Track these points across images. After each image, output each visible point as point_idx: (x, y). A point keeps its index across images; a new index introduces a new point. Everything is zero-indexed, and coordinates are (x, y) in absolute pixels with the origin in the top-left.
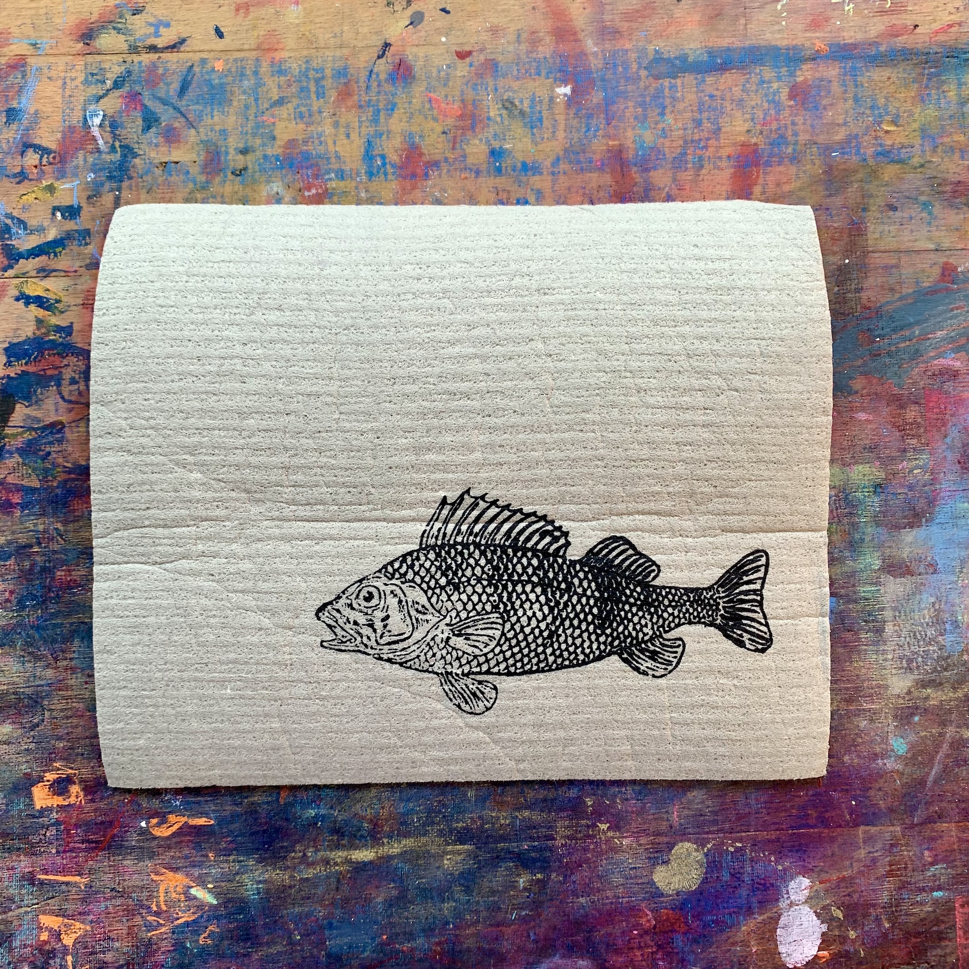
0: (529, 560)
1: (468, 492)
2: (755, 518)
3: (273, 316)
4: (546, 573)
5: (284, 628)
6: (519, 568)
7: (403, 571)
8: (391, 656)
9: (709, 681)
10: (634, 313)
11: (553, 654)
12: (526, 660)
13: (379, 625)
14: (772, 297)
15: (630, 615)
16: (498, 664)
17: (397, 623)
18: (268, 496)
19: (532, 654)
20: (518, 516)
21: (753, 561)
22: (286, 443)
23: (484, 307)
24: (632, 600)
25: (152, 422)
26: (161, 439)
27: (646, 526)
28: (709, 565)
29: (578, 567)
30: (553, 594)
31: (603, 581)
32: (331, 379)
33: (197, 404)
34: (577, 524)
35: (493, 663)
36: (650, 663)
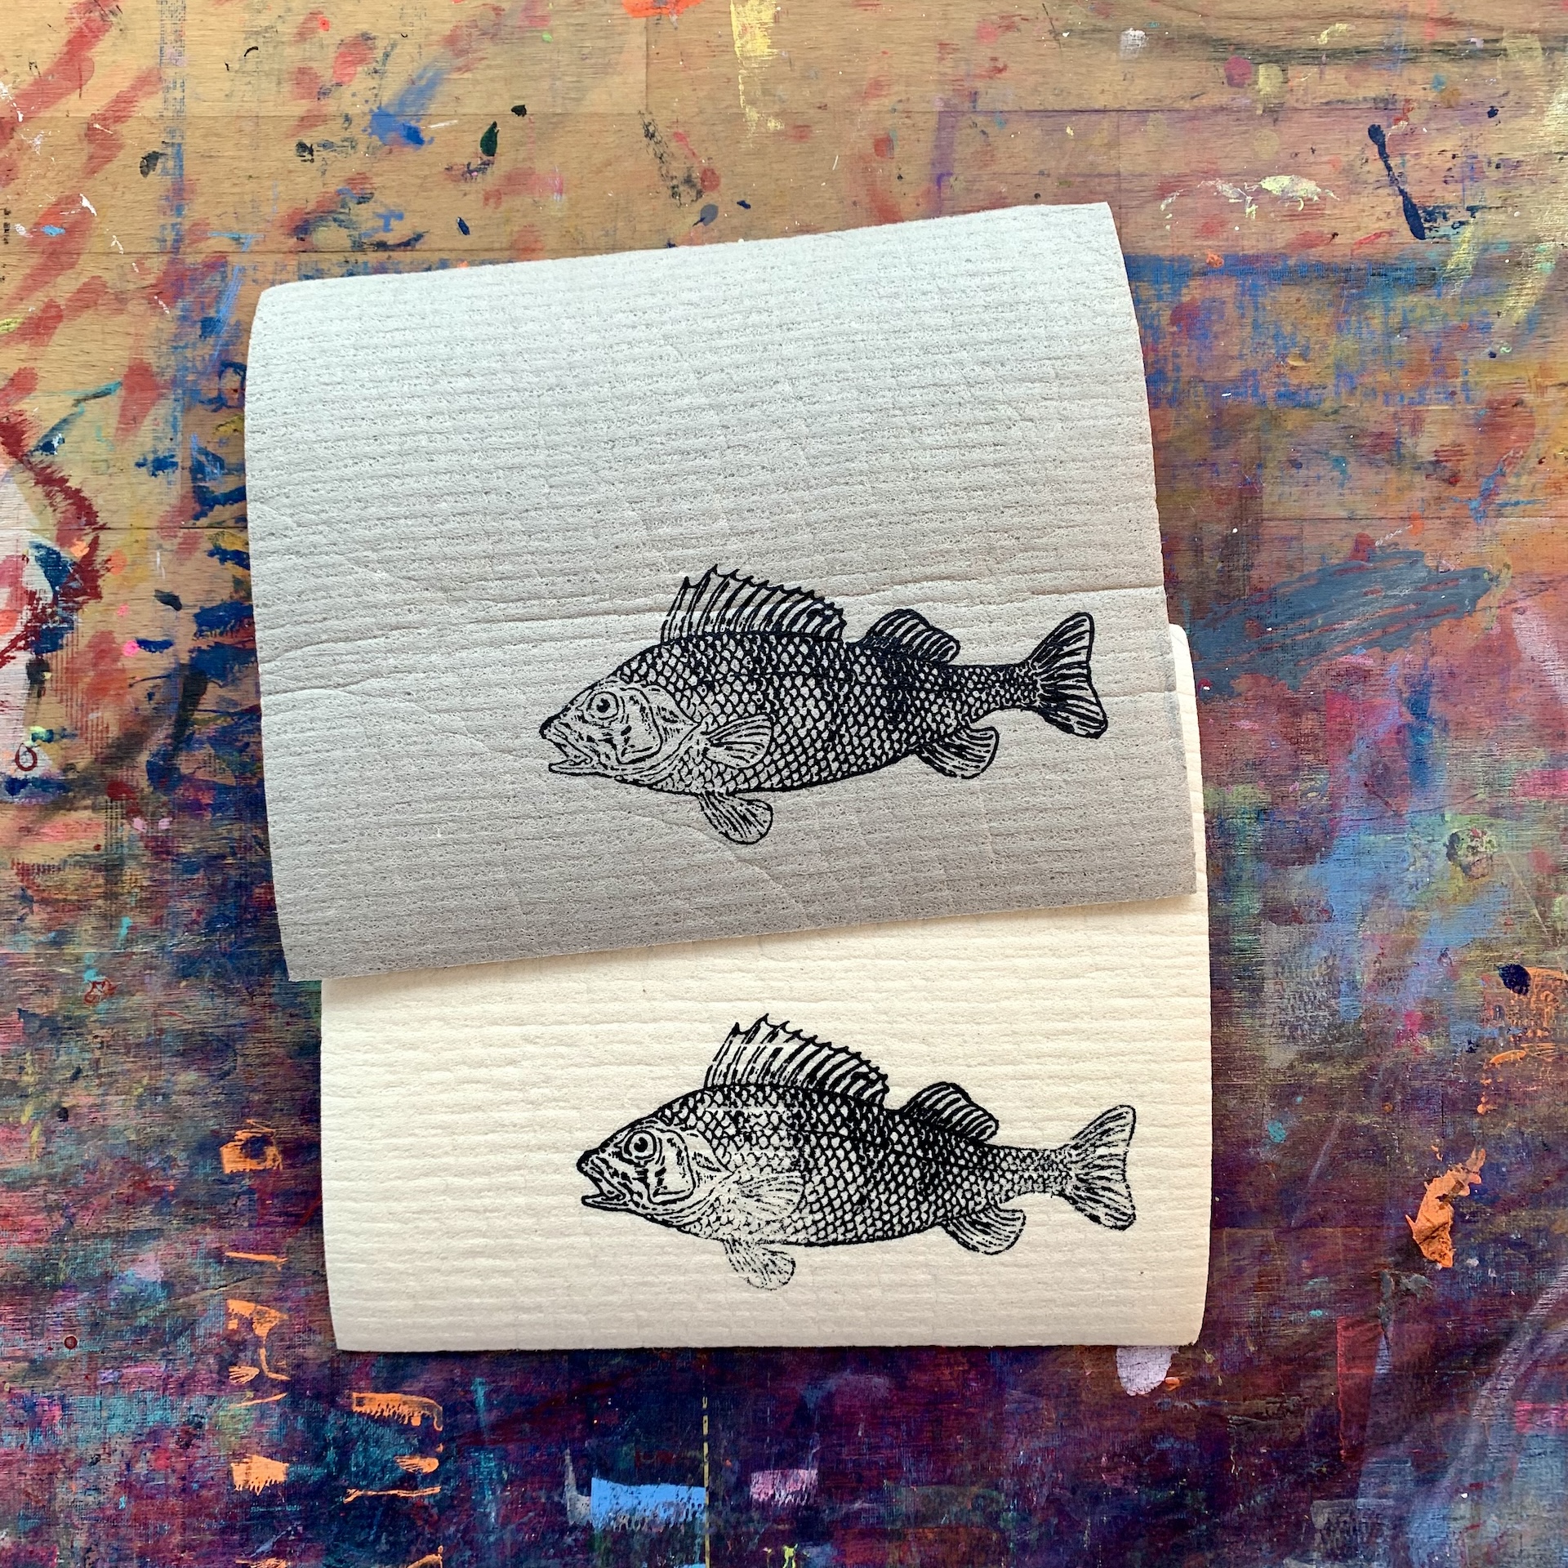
0: (797, 648)
1: (714, 569)
2: (1070, 573)
3: (462, 383)
4: (819, 661)
5: (503, 751)
6: (785, 658)
7: (642, 671)
8: (637, 777)
9: (1033, 777)
10: (899, 342)
11: (836, 759)
12: (804, 770)
13: (618, 739)
14: (1065, 309)
15: (927, 704)
16: (770, 777)
17: (642, 735)
18: (470, 593)
19: (811, 762)
20: (779, 595)
21: (1074, 627)
22: (488, 527)
23: (715, 351)
24: (928, 686)
25: (324, 516)
26: (336, 534)
27: (938, 594)
28: (1019, 636)
29: (858, 651)
30: (831, 686)
31: (890, 664)
32: (535, 447)
33: (377, 490)
34: (851, 599)
35: (763, 776)
36: (957, 761)
